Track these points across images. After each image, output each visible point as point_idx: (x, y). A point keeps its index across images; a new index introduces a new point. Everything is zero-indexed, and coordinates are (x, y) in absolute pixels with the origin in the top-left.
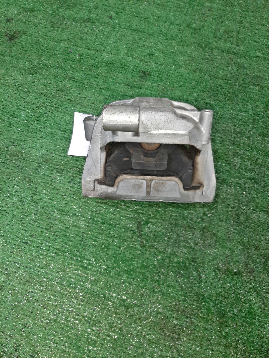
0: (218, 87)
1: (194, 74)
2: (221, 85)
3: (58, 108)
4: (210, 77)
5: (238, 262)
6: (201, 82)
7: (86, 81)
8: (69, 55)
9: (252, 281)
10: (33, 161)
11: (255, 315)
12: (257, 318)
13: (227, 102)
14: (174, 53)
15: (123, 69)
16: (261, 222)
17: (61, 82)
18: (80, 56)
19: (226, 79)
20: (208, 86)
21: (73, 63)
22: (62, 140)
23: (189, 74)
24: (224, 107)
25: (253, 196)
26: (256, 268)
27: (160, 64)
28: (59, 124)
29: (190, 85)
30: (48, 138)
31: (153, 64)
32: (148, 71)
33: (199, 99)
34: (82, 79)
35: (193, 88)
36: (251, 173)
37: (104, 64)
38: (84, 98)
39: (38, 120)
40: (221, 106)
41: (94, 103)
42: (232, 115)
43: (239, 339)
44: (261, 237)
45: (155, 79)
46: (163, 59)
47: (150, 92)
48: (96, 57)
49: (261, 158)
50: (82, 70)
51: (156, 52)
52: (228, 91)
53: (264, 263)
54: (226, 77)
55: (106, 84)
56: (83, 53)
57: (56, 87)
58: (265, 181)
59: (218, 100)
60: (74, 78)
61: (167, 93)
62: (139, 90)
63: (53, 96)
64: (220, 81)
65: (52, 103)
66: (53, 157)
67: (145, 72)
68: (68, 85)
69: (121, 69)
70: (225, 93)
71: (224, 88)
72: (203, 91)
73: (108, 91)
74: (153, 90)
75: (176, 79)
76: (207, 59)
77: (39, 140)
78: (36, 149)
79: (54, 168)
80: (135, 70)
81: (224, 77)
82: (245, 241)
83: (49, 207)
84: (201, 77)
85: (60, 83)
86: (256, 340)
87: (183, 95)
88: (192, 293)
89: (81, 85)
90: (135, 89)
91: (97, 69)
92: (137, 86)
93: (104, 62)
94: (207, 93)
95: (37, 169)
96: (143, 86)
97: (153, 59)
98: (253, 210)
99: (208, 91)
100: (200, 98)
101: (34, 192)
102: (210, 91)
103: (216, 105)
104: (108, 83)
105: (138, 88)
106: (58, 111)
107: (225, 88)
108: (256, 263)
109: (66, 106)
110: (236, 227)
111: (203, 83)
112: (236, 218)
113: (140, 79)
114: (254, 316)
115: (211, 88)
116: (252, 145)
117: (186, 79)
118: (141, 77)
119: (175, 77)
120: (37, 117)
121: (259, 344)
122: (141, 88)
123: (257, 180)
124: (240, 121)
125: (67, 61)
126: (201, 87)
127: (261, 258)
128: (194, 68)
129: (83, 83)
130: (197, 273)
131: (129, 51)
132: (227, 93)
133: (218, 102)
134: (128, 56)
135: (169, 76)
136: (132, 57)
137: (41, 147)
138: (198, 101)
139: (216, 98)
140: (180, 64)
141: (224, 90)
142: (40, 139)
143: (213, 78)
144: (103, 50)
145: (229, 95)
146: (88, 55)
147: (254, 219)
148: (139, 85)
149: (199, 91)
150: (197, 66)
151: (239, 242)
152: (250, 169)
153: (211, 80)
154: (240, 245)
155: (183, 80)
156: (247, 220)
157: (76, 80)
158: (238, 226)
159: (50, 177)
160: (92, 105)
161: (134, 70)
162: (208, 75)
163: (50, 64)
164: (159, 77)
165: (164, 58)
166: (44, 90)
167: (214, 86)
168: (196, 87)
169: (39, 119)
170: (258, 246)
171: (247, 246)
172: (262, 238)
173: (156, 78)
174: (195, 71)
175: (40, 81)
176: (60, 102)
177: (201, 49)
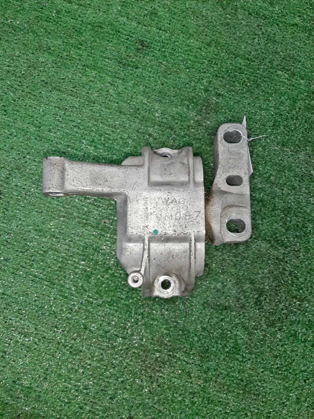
0: (236, 72)
1: (207, 49)
2: (240, 68)
3: (30, 93)
4: (228, 54)
5: (229, 296)
6: (215, 62)
7: (65, 54)
8: (43, 11)
9: (241, 317)
10: (3, 167)
11: (240, 350)
12: (241, 354)
13: (244, 95)
14: (184, 12)
15: (114, 37)
16: (262, 252)
17: (33, 53)
18: (58, 12)
19: (248, 59)
20: (224, 70)
21: (48, 24)
22: (36, 139)
23: (200, 49)
24: (240, 101)
25: (258, 222)
26: (247, 303)
27: (164, 31)
28: (31, 116)
29: (201, 66)
30: (19, 135)
31: (155, 29)
32: (148, 41)
33: (210, 89)
34: (59, 50)
35: (204, 71)
36: (260, 194)
37: (89, 26)
38: (63, 79)
39: (5, 111)
40: (237, 100)
41: (76, 87)
42: (249, 114)
43: (220, 373)
44: (258, 270)
45: (155, 55)
46: (168, 22)
47: (148, 73)
48: (79, 16)
49: (274, 174)
50: (60, 37)
51: (160, 10)
52: (248, 78)
53: (257, 298)
54: (249, 55)
55: (91, 59)
56: (62, 8)
57: (27, 61)
58: (275, 204)
59: (233, 91)
60: (50, 49)
61: (169, 76)
62: (134, 70)
63: (24, 76)
64: (240, 61)
65: (22, 85)
66: (26, 162)
67: (143, 41)
68: (42, 59)
69: (111, 37)
70: (244, 82)
71: (243, 73)
72: (217, 76)
73: (94, 70)
74: (153, 71)
75: (183, 55)
76: (228, 24)
77: (8, 138)
78: (5, 151)
79: (28, 177)
80: (130, 39)
81: (247, 56)
82: (240, 274)
83: (23, 226)
84: (216, 55)
85: (32, 55)
86: (236, 374)
87: (190, 81)
88: (176, 327)
89: (58, 60)
90: (129, 68)
91: (80, 35)
92: (132, 64)
93: (90, 24)
94: (222, 79)
95: (8, 178)
96: (139, 65)
97: (156, 22)
98: (255, 239)
99: (223, 77)
100: (211, 87)
101: (6, 207)
102: (225, 76)
103: (230, 99)
104: (94, 57)
105: (133, 67)
106: (30, 98)
107: (245, 72)
108: (249, 298)
109: (40, 91)
110: (232, 258)
111: (217, 65)
112: (234, 248)
113: (135, 53)
114: (238, 352)
115: (228, 72)
116: (267, 156)
117: (196, 57)
118: (138, 49)
119: (183, 53)
120: (4, 106)
121: (240, 378)
122: (137, 68)
123: (266, 202)
124: (256, 123)
125: (40, 21)
126: (214, 70)
127: (255, 292)
128: (208, 39)
129: (61, 57)
130: (184, 306)
131: (123, 7)
132: (246, 80)
133: (234, 93)
134: (122, 16)
135: (175, 49)
136: (127, 18)
137: (12, 148)
138: (208, 90)
139: (232, 88)
140: (191, 31)
141: (243, 75)
142: (10, 136)
143: (232, 56)
144: (89, 4)
145: (248, 84)
146: (69, 12)
147: (254, 249)
148: (135, 62)
149: (211, 77)
150: (213, 37)
151: (233, 275)
152: (260, 188)
153: (228, 59)
154: (234, 278)
155: (192, 58)
156: (246, 250)
157: (52, 52)
158: (235, 258)
159: (24, 189)
160: (73, 89)
161: (128, 39)
162: (226, 52)
163: (18, 24)
164: (162, 52)
165: (170, 21)
166: (11, 66)
167: (232, 69)
168: (207, 70)
169: (6, 108)
170: (254, 280)
171: (241, 280)
172: (260, 272)
173: (157, 52)
174: (209, 45)
175: (6, 51)
176: (33, 85)
177: (221, 9)
